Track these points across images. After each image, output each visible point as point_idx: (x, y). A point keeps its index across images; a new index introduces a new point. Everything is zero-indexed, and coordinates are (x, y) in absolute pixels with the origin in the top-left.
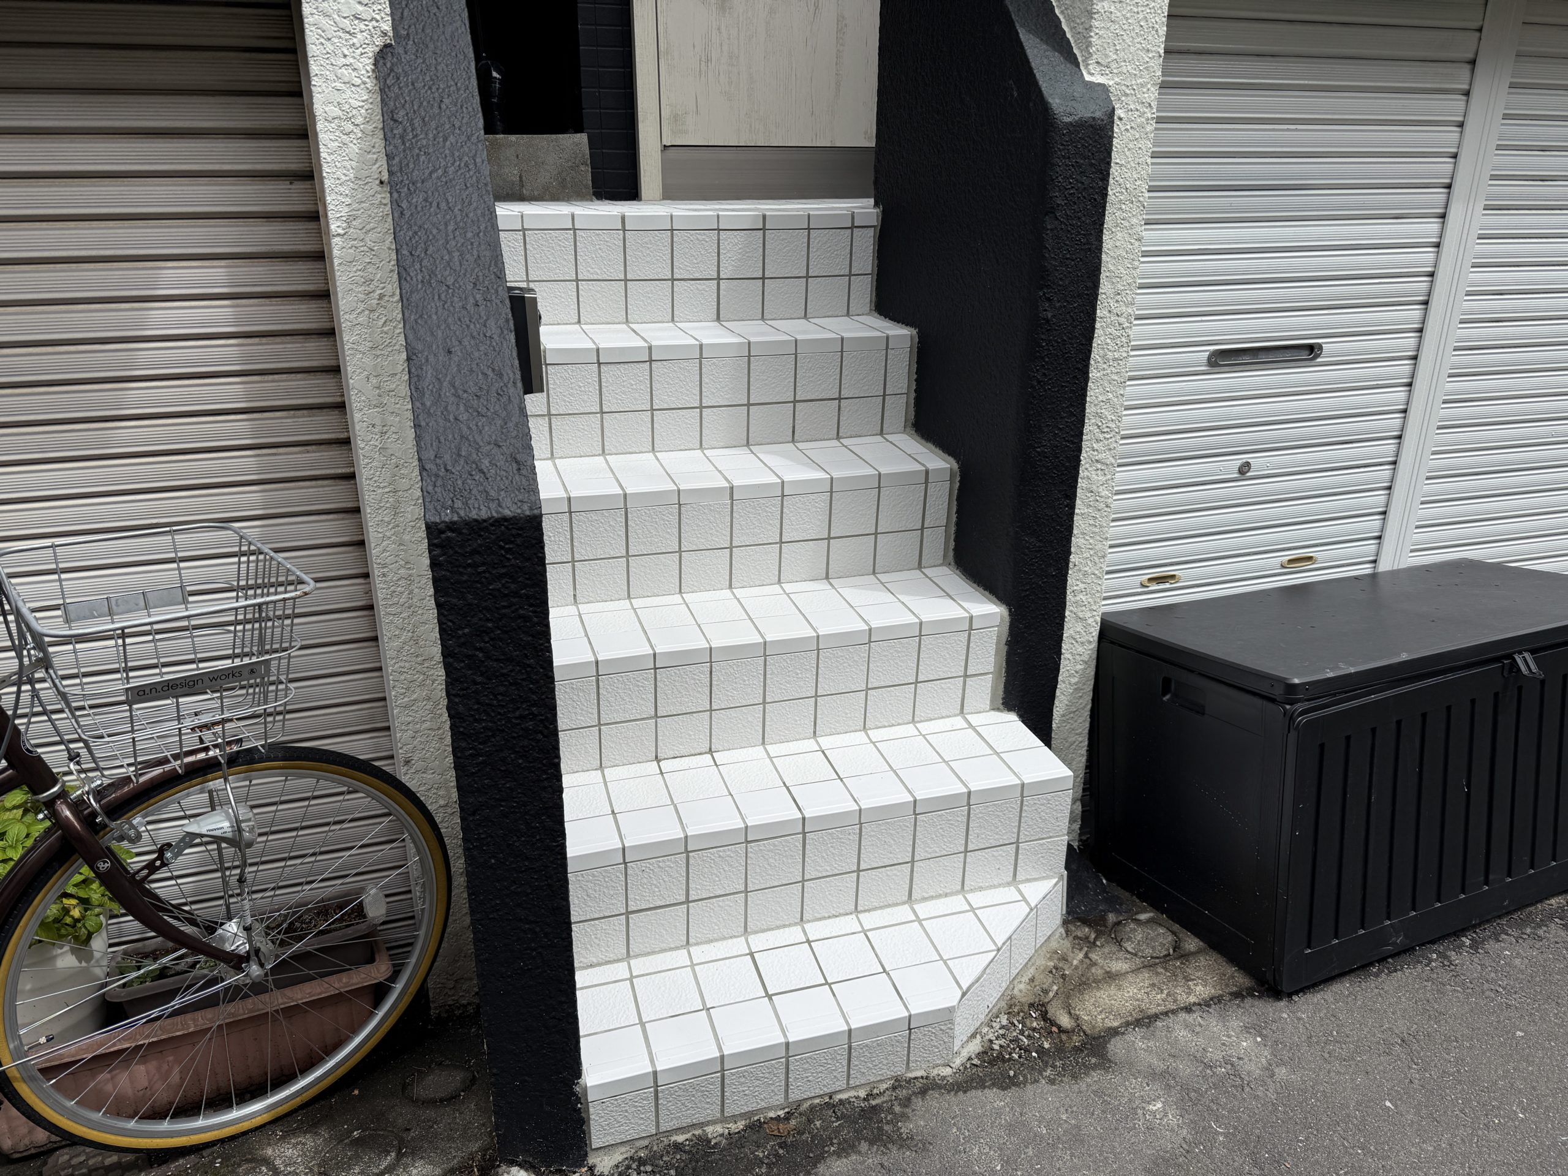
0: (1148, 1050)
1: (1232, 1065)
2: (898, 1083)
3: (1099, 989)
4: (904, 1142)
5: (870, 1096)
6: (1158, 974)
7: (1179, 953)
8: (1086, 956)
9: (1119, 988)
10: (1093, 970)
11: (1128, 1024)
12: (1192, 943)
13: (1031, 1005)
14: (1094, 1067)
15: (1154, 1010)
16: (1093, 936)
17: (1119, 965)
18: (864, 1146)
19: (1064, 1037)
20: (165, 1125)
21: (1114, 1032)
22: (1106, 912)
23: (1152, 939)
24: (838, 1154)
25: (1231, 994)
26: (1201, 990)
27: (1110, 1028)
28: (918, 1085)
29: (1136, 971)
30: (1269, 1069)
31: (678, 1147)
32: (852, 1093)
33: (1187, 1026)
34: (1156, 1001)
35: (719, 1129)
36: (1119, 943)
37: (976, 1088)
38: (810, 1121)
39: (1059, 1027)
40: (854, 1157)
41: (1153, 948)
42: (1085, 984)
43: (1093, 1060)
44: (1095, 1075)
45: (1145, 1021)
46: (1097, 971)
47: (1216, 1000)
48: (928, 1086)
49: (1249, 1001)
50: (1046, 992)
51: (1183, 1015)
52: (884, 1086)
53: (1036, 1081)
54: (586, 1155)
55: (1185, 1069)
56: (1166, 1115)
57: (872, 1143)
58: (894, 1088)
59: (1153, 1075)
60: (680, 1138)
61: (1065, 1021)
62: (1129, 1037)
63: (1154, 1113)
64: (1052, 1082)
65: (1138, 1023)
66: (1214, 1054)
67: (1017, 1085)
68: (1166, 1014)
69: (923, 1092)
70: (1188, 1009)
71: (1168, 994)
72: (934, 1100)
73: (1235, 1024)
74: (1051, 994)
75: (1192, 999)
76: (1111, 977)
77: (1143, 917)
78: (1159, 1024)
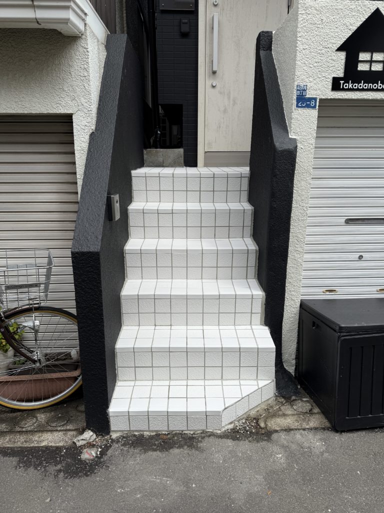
0: (285, 439)
1: (311, 449)
2: (203, 432)
3: (278, 418)
4: (197, 449)
5: (194, 434)
6: (300, 417)
7: (311, 412)
8: (279, 408)
9: (285, 419)
10: (279, 412)
11: (282, 430)
12: (316, 410)
13: (254, 419)
14: (265, 440)
15: (293, 427)
16: (285, 402)
17: (289, 412)
18: (186, 447)
19: (260, 430)
20: (15, 402)
21: (276, 431)
22: (292, 396)
23: (304, 407)
24: (177, 448)
25: (321, 428)
26: (312, 424)
27: (276, 430)
28: (209, 434)
29: (293, 415)
30: (322, 453)
31: (135, 436)
32: (189, 432)
33: (301, 434)
34: (296, 425)
35: (148, 433)
36: (292, 406)
37: (225, 438)
38: (174, 437)
39: (260, 426)
40: (182, 450)
41: (303, 409)
42: (275, 415)
43: (266, 438)
44: (264, 443)
45: (288, 430)
46: (280, 413)
47: (316, 429)
48: (212, 435)
49: (326, 431)
50: (261, 416)
51: (301, 431)
52: (199, 432)
53: (245, 440)
54: (110, 432)
55: (294, 447)
56: (281, 459)
57: (188, 446)
58: (202, 433)
59: (283, 446)
60: (136, 433)
61: (262, 425)
62: (280, 434)
63: (277, 458)
64: (250, 442)
65: (286, 430)
66: (306, 444)
67: (238, 440)
68: (296, 429)
69: (209, 436)
70: (304, 430)
71: (300, 424)
72: (212, 439)
73: (318, 437)
74: (262, 417)
75: (307, 427)
76: (284, 415)
77: (304, 399)
78: (292, 432)
